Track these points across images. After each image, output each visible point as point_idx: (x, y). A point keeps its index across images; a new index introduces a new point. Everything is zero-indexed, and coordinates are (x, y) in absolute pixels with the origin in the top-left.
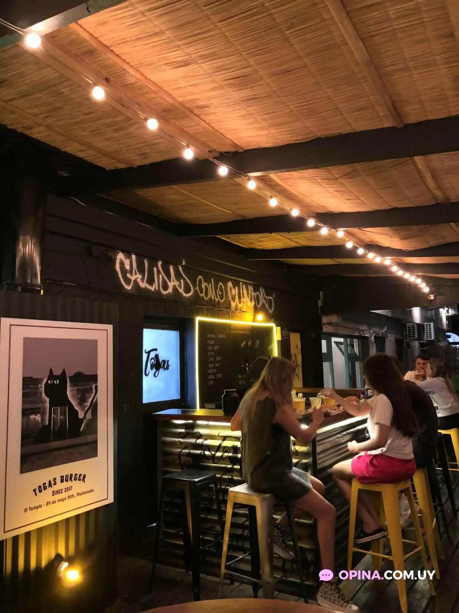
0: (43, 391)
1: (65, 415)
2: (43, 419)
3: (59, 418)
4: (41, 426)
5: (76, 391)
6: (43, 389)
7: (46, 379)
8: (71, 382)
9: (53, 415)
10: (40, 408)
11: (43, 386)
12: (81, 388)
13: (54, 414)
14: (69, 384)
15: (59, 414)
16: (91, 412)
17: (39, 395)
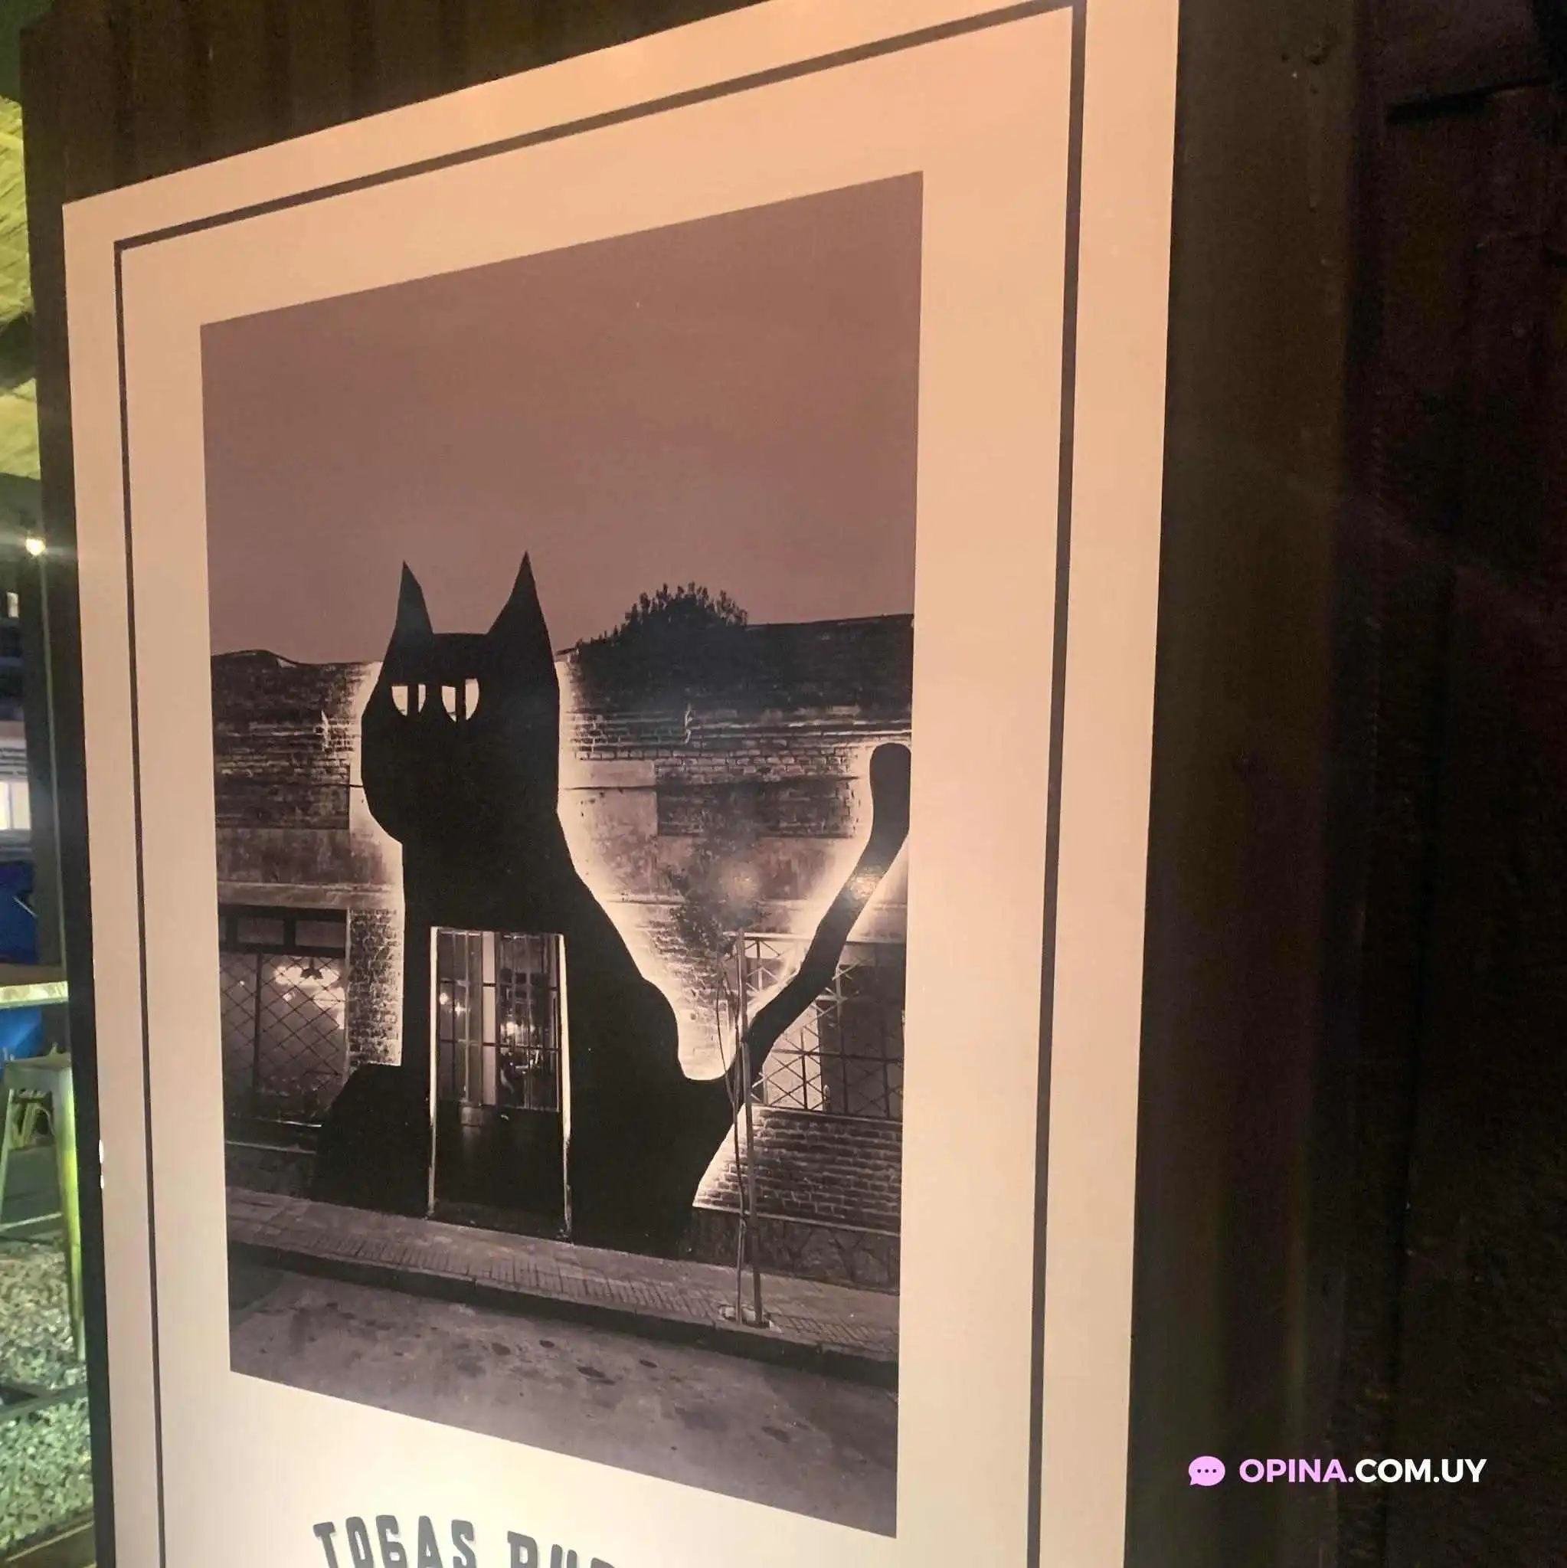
0: (356, 778)
1: (543, 1014)
2: (363, 1016)
3: (490, 1036)
4: (348, 1070)
5: (653, 797)
6: (354, 759)
7: (376, 669)
8: (592, 702)
9: (437, 998)
10: (339, 916)
11: (355, 729)
12: (703, 768)
13: (447, 981)
14: (581, 720)
15: (490, 996)
16: (812, 1043)
17: (325, 806)
